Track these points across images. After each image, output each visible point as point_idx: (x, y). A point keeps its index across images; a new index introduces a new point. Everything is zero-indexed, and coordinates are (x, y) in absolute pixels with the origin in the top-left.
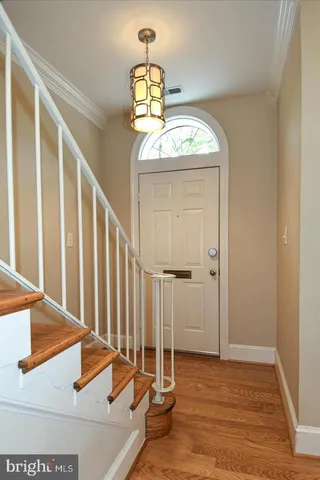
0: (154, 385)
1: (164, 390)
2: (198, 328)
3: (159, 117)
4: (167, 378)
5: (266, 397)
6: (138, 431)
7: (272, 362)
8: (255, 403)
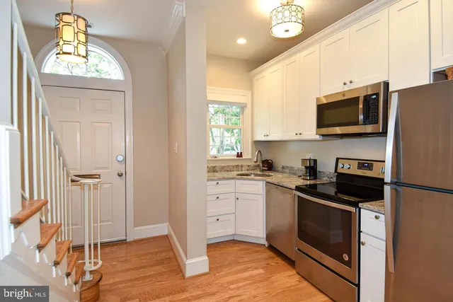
1: (94, 268)
2: (108, 221)
4: (96, 260)
5: (164, 255)
7: (166, 233)
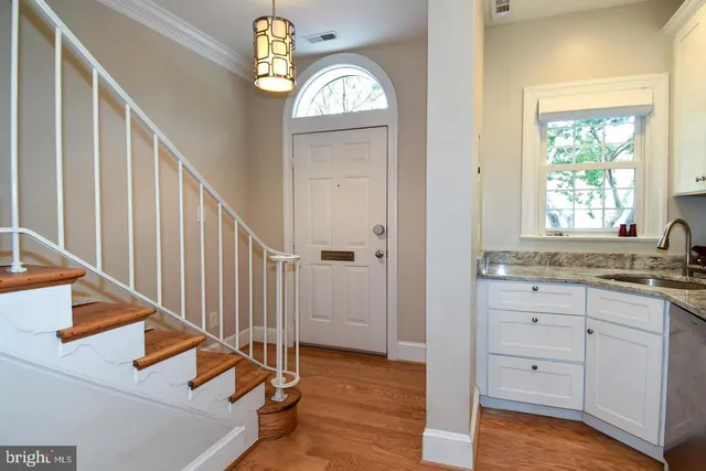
0: (273, 381)
1: (286, 386)
3: (285, 77)
6: (243, 428)
8: (405, 407)
